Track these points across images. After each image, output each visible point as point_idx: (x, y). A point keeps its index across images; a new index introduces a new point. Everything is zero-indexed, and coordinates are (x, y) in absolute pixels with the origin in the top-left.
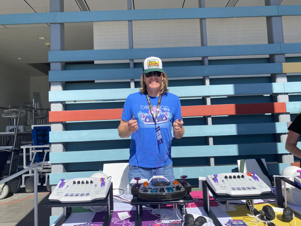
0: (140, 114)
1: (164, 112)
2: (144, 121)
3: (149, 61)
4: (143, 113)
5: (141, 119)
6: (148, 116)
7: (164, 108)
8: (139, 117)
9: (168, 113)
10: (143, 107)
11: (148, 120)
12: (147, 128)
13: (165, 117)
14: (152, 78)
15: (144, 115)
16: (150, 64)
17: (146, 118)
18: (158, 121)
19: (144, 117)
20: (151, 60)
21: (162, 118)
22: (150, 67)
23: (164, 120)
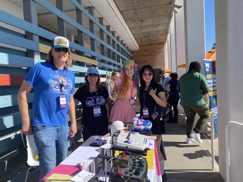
0: (51, 81)
1: (69, 83)
2: (54, 87)
3: (59, 39)
4: (53, 80)
5: (51, 85)
6: (57, 84)
7: (68, 80)
8: (49, 83)
9: (71, 84)
10: (53, 76)
11: (57, 87)
12: (56, 94)
13: (69, 87)
14: (60, 53)
15: (55, 82)
16: (60, 42)
17: (56, 85)
18: (65, 89)
19: (54, 84)
20: (61, 39)
21: (68, 87)
22: (59, 44)
23: (69, 89)
